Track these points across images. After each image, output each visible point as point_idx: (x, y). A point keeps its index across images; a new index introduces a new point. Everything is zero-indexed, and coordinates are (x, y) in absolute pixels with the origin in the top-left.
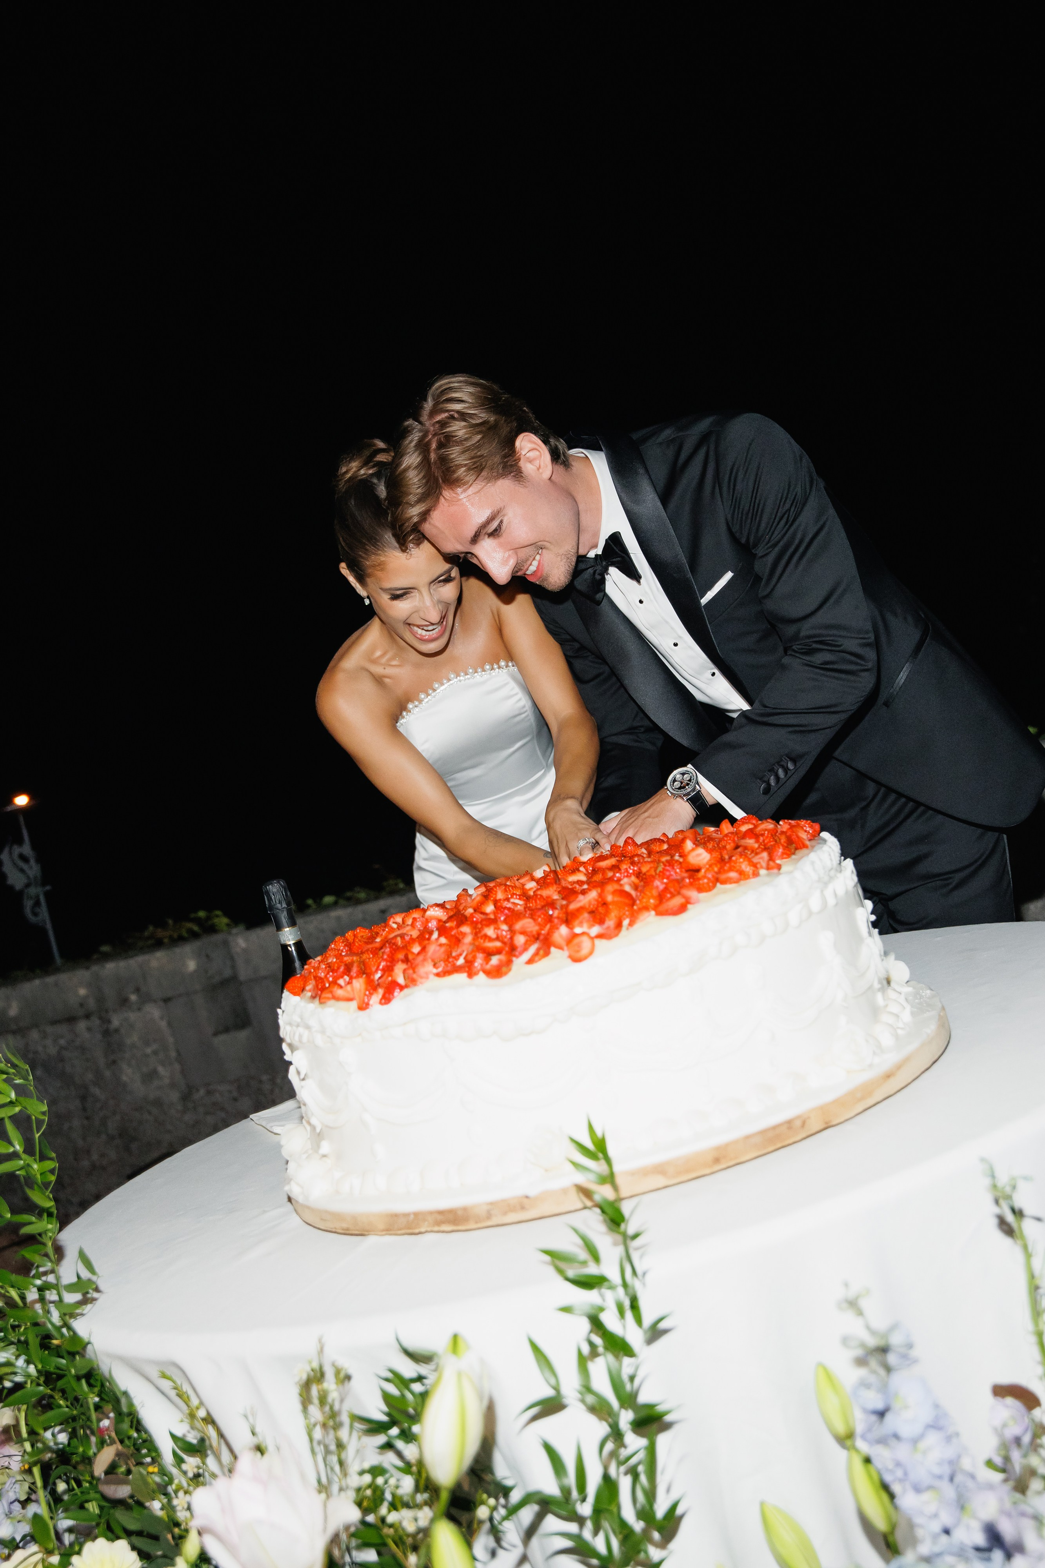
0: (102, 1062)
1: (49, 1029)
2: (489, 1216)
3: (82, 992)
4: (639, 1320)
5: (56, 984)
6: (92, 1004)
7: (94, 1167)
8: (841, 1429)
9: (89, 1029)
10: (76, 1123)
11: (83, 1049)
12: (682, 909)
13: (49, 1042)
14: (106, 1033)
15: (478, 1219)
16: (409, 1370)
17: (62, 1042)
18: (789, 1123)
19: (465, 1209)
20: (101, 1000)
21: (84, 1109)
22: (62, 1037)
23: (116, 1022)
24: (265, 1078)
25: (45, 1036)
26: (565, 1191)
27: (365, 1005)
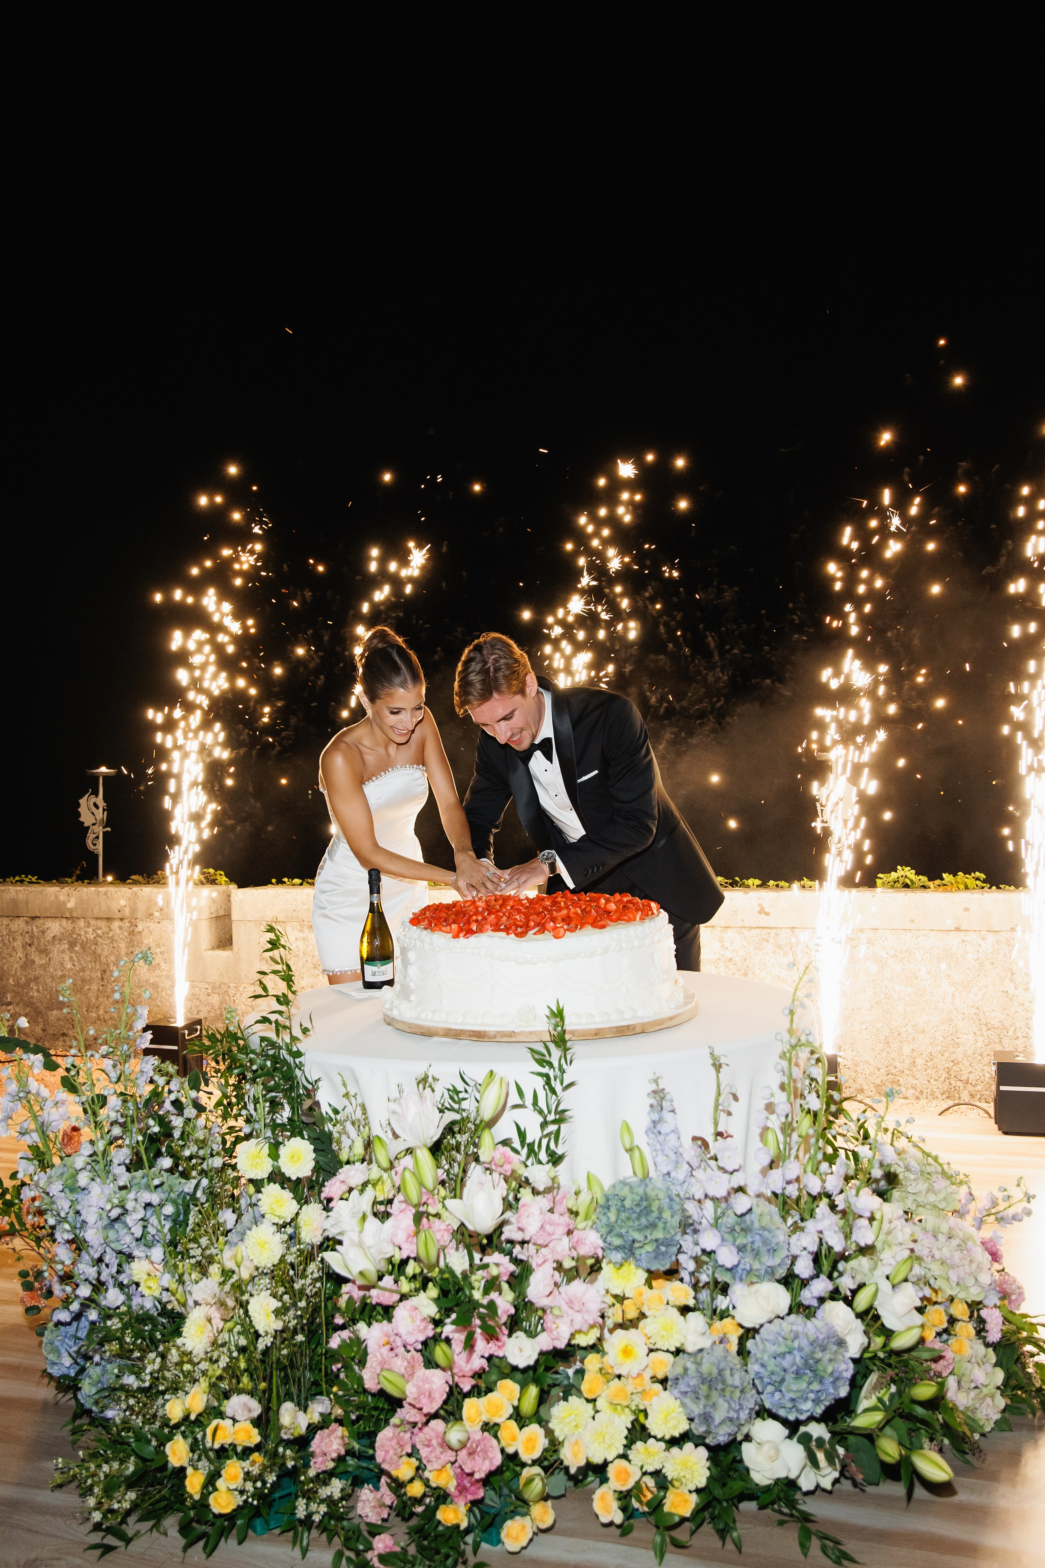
0: (123, 951)
1: (93, 922)
2: (495, 1037)
3: (123, 902)
4: (562, 1083)
5: (106, 893)
6: (127, 911)
7: (99, 1018)
8: (628, 1146)
9: (120, 928)
10: (94, 987)
11: (112, 940)
12: (603, 927)
13: (90, 930)
14: (132, 933)
15: (490, 1037)
17: (99, 932)
18: (628, 1027)
19: (485, 1032)
20: (134, 910)
21: (102, 979)
22: (100, 929)
23: (140, 928)
24: (232, 985)
25: (89, 925)
26: (531, 1033)
27: (456, 936)
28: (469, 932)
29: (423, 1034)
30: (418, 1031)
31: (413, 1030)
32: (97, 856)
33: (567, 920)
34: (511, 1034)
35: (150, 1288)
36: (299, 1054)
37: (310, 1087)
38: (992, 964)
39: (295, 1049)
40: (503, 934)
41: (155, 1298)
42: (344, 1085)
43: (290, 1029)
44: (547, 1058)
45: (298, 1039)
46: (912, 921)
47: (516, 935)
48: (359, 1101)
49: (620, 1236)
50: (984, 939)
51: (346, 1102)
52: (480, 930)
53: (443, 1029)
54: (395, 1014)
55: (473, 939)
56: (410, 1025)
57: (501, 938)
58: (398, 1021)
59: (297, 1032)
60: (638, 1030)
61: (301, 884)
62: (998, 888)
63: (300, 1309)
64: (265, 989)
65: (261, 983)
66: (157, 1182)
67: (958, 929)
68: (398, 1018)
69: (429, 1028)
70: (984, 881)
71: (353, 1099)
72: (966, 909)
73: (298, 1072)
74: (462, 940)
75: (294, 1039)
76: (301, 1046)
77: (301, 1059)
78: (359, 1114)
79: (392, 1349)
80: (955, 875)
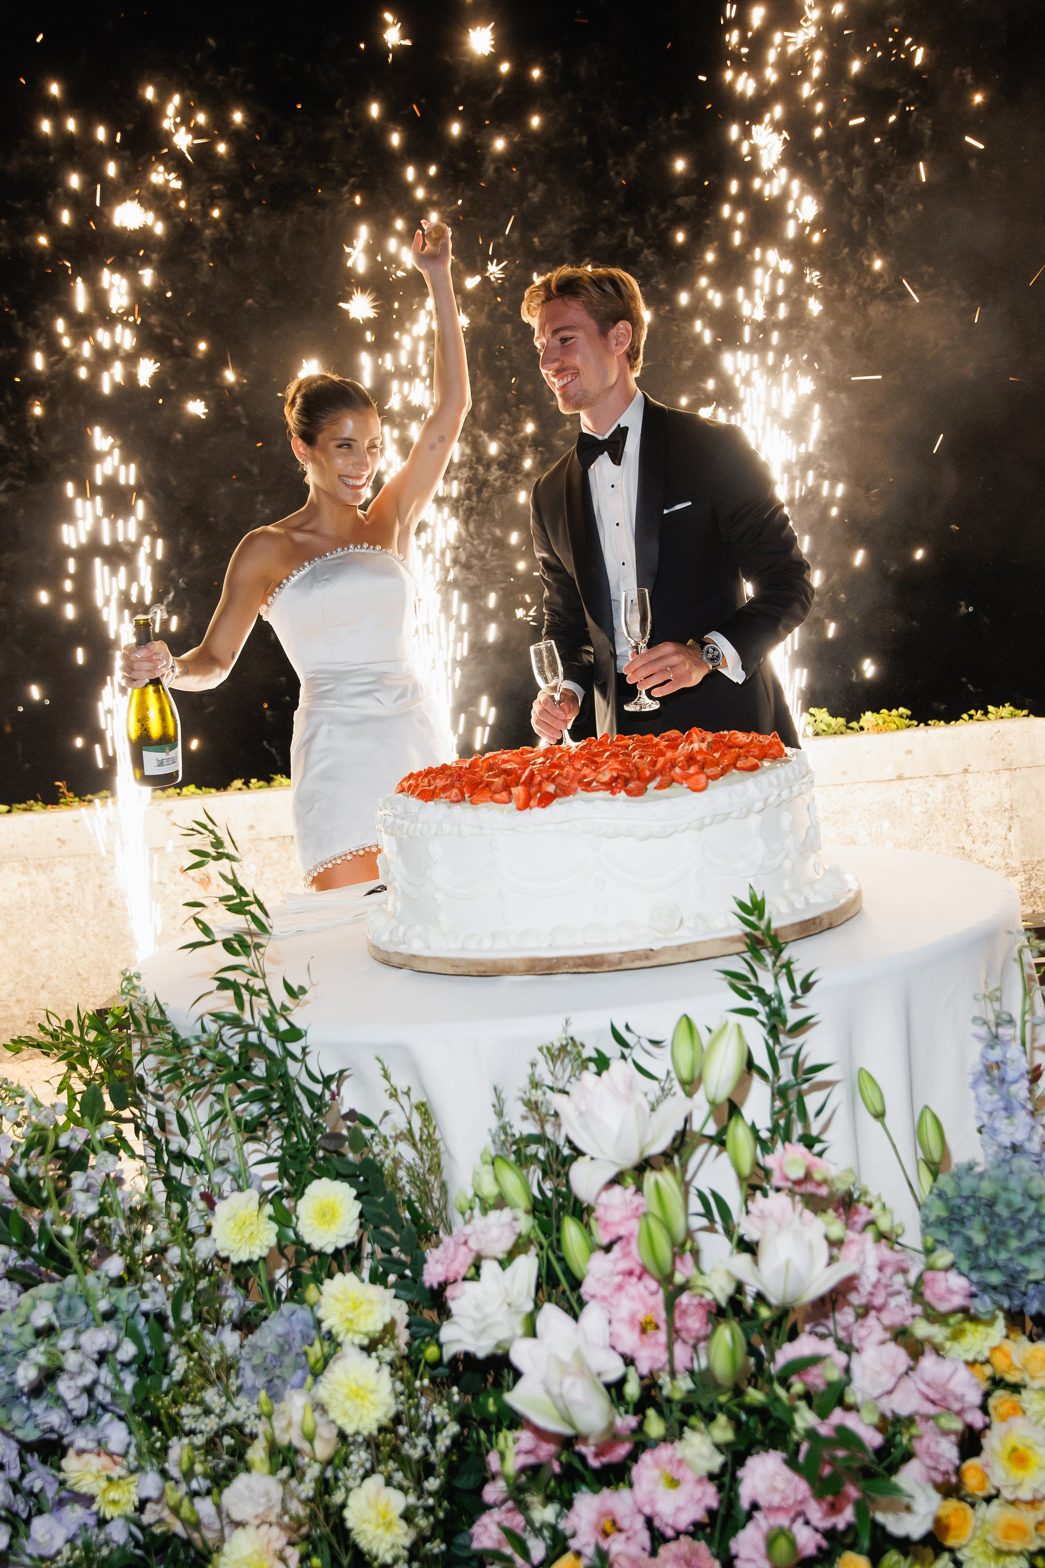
15: (611, 963)
26: (679, 948)
27: (525, 805)
28: (546, 799)
29: (484, 974)
31: (459, 971)
34: (648, 954)
35: (114, 1502)
36: (295, 1034)
37: (318, 1089)
38: (944, 815)
39: (283, 1026)
40: (607, 794)
41: (127, 1518)
42: (386, 1076)
43: (266, 991)
44: (753, 982)
45: (284, 1008)
46: (845, 773)
47: (630, 793)
48: (416, 1098)
49: (995, 1267)
50: (932, 786)
51: (391, 1105)
52: (564, 791)
53: (524, 960)
54: (417, 947)
55: (557, 808)
56: (454, 963)
57: (604, 799)
58: (426, 959)
59: (280, 996)
60: (826, 924)
62: (927, 724)
63: (431, 1494)
64: (206, 930)
65: (197, 921)
66: (103, 1305)
67: (900, 778)
68: (426, 953)
69: (495, 963)
70: (910, 718)
71: (403, 1099)
72: (909, 752)
73: (293, 1067)
74: (536, 813)
75: (278, 1009)
76: (299, 1018)
77: (302, 1043)
78: (417, 1122)
79: (628, 1538)
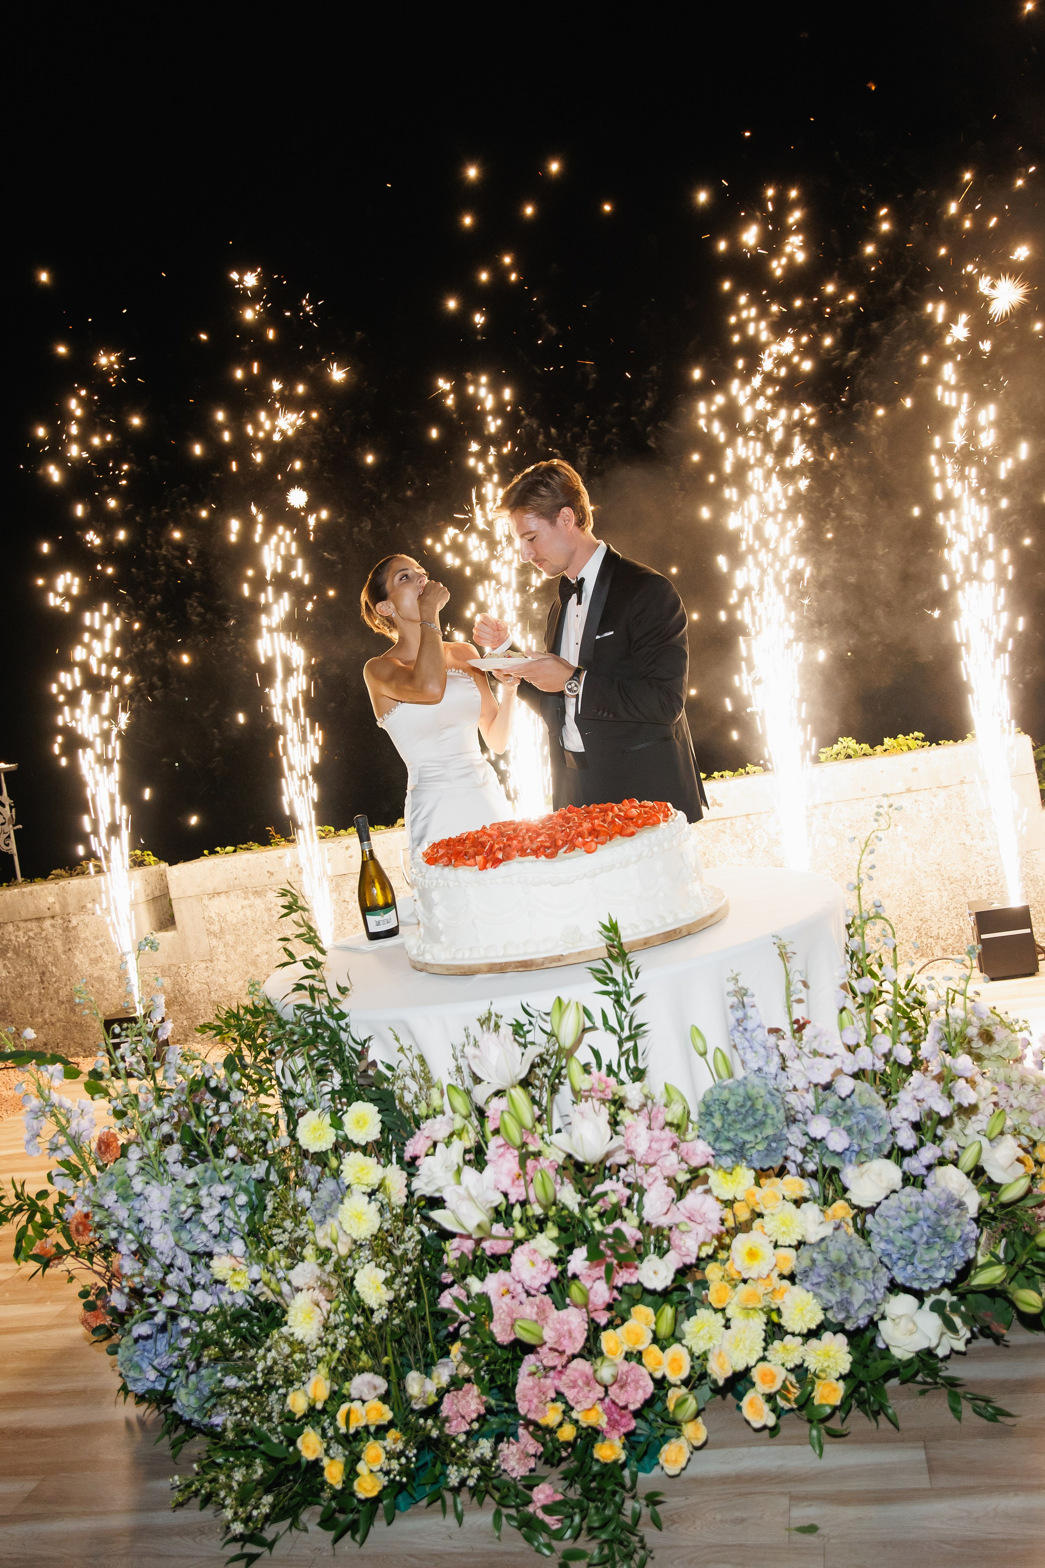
0: (60, 949)
1: (22, 925)
2: (543, 964)
3: (51, 899)
4: (629, 998)
5: (31, 893)
6: (57, 907)
7: (45, 1023)
8: (702, 1050)
9: (53, 926)
10: (35, 991)
11: (46, 939)
12: (632, 834)
13: (21, 933)
14: (66, 929)
15: (537, 965)
16: (524, 1019)
17: (31, 934)
18: (675, 930)
19: (531, 960)
20: (64, 905)
21: (42, 982)
22: (31, 930)
23: (74, 922)
24: (182, 965)
25: (18, 929)
26: (579, 953)
27: (483, 868)
28: (496, 862)
29: (464, 974)
30: (458, 971)
32: (12, 856)
33: (594, 832)
34: (560, 958)
35: (238, 1283)
36: (342, 1016)
37: (359, 1048)
39: (336, 1011)
40: (533, 858)
41: (245, 1292)
42: (397, 1039)
43: (326, 991)
44: (609, 975)
45: (338, 1001)
46: (863, 789)
47: (547, 856)
48: (416, 1052)
49: (728, 1139)
50: (935, 796)
51: (401, 1056)
52: (508, 858)
53: (486, 965)
54: (428, 958)
55: (502, 868)
56: (447, 967)
57: (532, 862)
58: (433, 965)
59: (334, 993)
60: (684, 933)
61: (235, 851)
63: (406, 1275)
64: (291, 955)
65: (286, 950)
66: (226, 1173)
67: (909, 791)
68: (432, 962)
69: (470, 967)
71: (407, 1052)
72: (915, 770)
73: (343, 1036)
74: (491, 871)
75: (333, 1001)
76: (344, 1007)
77: (346, 1020)
78: (417, 1067)
79: (513, 1297)
80: (895, 738)
